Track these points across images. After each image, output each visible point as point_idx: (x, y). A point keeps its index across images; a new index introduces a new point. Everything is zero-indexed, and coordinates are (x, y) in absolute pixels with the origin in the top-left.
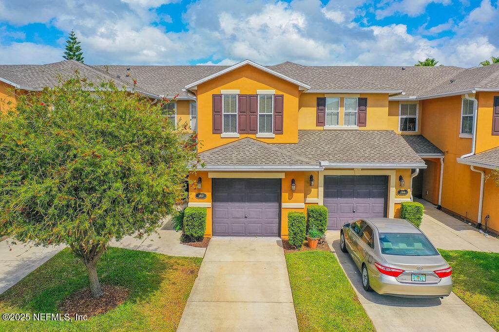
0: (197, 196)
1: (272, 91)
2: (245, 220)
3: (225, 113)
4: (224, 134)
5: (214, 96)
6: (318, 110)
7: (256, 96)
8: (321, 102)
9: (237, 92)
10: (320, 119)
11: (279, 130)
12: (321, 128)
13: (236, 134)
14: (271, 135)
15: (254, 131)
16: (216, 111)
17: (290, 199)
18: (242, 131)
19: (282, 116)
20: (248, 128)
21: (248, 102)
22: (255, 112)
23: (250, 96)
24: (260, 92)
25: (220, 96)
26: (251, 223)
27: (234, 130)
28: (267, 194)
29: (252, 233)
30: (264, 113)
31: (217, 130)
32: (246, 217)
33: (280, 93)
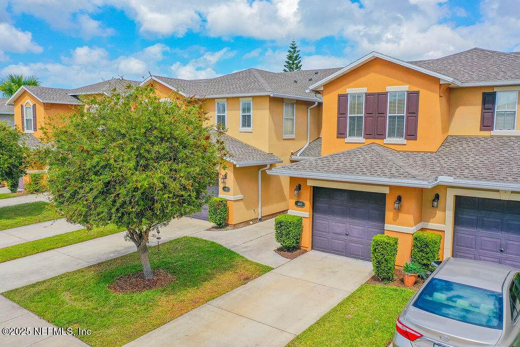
0: (296, 203)
1: (406, 88)
2: (345, 237)
3: (351, 115)
4: (349, 139)
5: (340, 96)
6: (484, 108)
7: (386, 94)
8: (489, 99)
9: (364, 90)
10: (485, 121)
11: (412, 135)
12: (486, 133)
13: (361, 139)
14: (402, 140)
15: (381, 136)
16: (342, 113)
17: (395, 220)
18: (368, 135)
19: (416, 117)
20: (375, 131)
21: (376, 102)
22: (383, 113)
23: (379, 94)
24: (389, 89)
25: (346, 96)
26: (351, 241)
27: (359, 135)
28: (371, 211)
29: (352, 254)
30: (395, 115)
31: (341, 134)
32: (347, 235)
33: (415, 89)
